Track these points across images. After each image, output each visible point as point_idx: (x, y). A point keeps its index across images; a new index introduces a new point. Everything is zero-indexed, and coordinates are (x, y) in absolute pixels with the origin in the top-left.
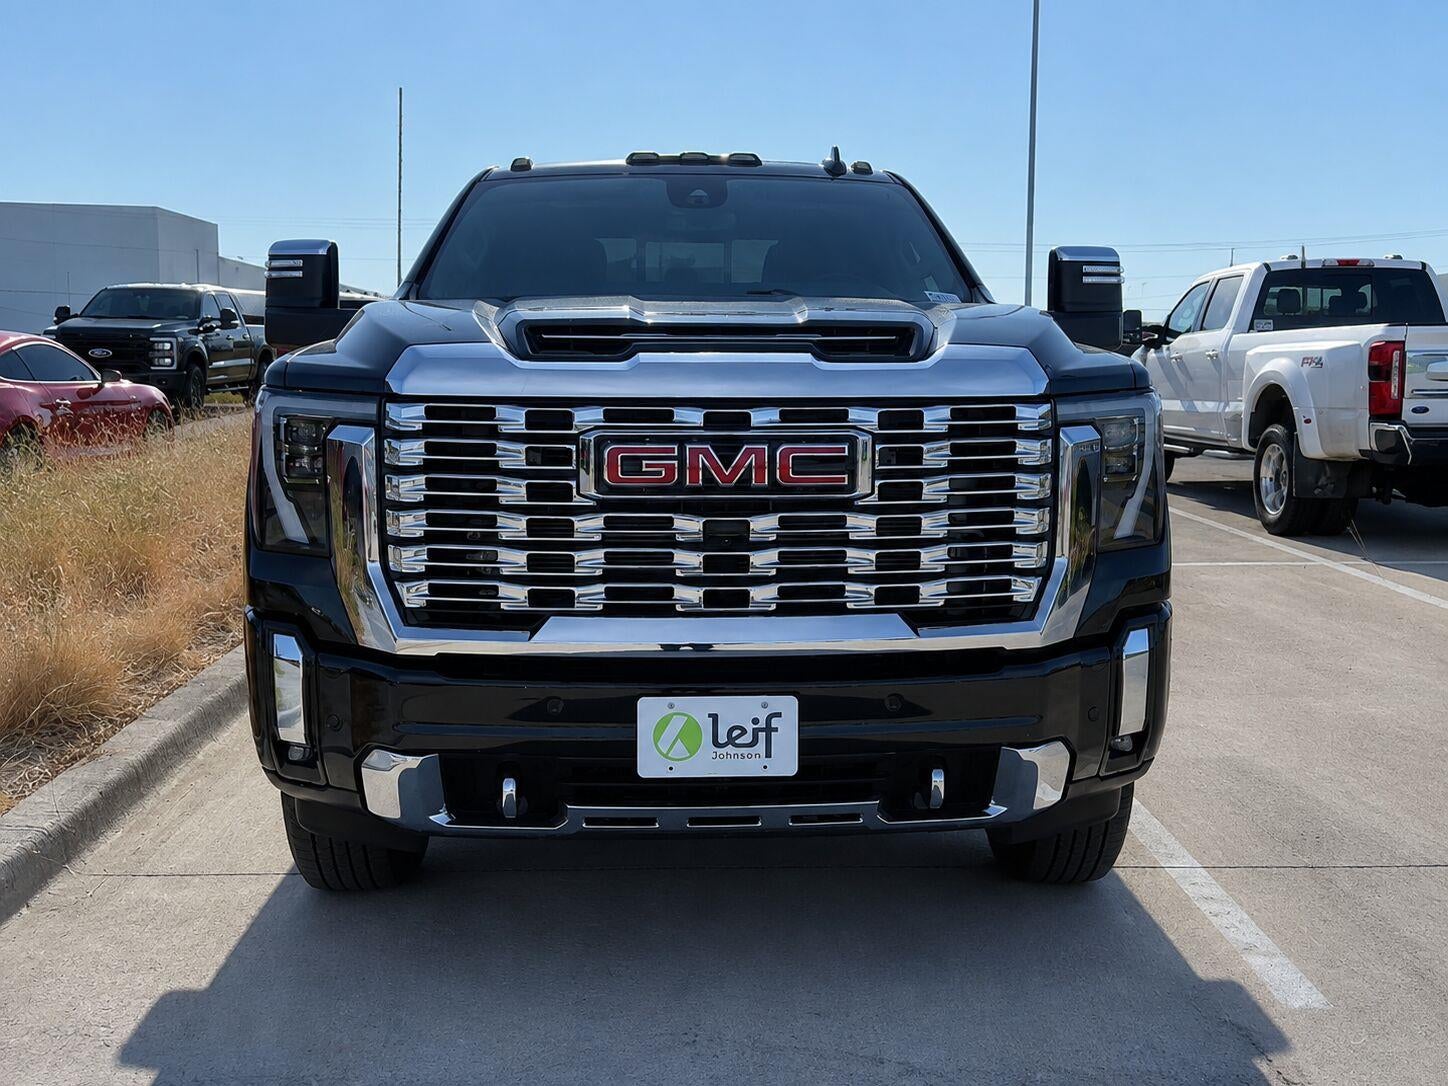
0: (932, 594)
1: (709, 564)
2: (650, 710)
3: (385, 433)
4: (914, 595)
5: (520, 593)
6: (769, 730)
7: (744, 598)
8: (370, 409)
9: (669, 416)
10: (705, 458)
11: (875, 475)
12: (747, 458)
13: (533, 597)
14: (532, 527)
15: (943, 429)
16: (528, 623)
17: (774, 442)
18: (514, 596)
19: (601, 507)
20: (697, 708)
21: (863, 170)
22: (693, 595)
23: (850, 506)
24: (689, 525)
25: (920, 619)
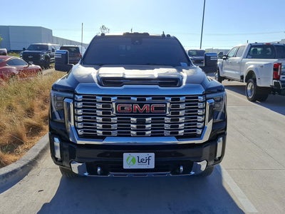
0: (181, 133)
1: (137, 127)
2: (126, 155)
3: (75, 101)
4: (178, 133)
5: (101, 132)
6: (149, 159)
7: (144, 134)
8: (72, 95)
9: (130, 99)
10: (137, 107)
11: (171, 110)
12: (146, 107)
13: (103, 133)
14: (103, 120)
15: (184, 101)
16: (102, 138)
17: (151, 104)
18: (99, 133)
19: (117, 116)
20: (135, 155)
21: (169, 36)
22: (134, 133)
23: (165, 116)
24: (134, 119)
25: (179, 138)
